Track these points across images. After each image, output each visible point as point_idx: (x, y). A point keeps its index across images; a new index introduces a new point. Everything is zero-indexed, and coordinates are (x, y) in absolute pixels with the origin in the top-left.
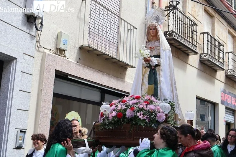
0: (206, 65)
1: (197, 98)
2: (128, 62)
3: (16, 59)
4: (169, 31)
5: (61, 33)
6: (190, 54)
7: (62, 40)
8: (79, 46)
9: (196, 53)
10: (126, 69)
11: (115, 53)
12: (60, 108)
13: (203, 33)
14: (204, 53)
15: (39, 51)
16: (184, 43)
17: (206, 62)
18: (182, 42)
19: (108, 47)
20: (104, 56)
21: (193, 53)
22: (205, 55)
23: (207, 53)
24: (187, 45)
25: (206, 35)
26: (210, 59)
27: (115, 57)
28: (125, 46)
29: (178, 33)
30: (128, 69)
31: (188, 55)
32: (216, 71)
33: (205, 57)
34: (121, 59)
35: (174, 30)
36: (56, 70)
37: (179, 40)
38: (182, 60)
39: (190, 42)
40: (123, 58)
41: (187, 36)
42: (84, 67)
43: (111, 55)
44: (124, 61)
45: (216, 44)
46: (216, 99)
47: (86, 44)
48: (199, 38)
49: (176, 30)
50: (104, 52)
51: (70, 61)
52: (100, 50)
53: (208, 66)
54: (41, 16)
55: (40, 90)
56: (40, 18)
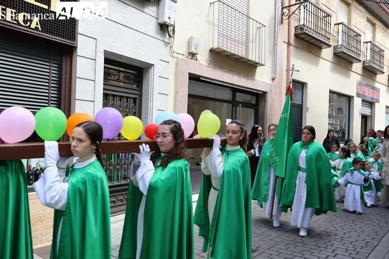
0: (341, 57)
1: (331, 92)
2: (257, 61)
3: (153, 65)
4: (300, 25)
5: (192, 37)
6: (323, 47)
7: (193, 44)
8: (210, 48)
9: (330, 46)
10: (256, 67)
11: (244, 53)
12: (196, 107)
13: (338, 24)
14: (338, 45)
15: (173, 57)
16: (317, 37)
17: (341, 54)
18: (314, 35)
19: (237, 47)
20: (234, 56)
21: (326, 46)
22: (339, 47)
23: (342, 45)
24: (320, 38)
25: (341, 26)
26: (345, 51)
27: (244, 56)
28: (254, 45)
29: (310, 26)
30: (258, 67)
31: (321, 48)
32: (352, 63)
33: (339, 49)
34: (250, 58)
35: (305, 24)
36: (189, 73)
37: (310, 34)
38: (314, 54)
39: (322, 35)
40: (252, 57)
41: (319, 28)
42: (214, 68)
43: (240, 54)
44: (254, 59)
45: (353, 34)
46: (351, 92)
47: (215, 46)
48: (333, 29)
49: (308, 23)
50: (234, 52)
51: (201, 64)
52: (230, 51)
53: (343, 58)
54: (173, 24)
55: (176, 92)
56: (171, 25)
